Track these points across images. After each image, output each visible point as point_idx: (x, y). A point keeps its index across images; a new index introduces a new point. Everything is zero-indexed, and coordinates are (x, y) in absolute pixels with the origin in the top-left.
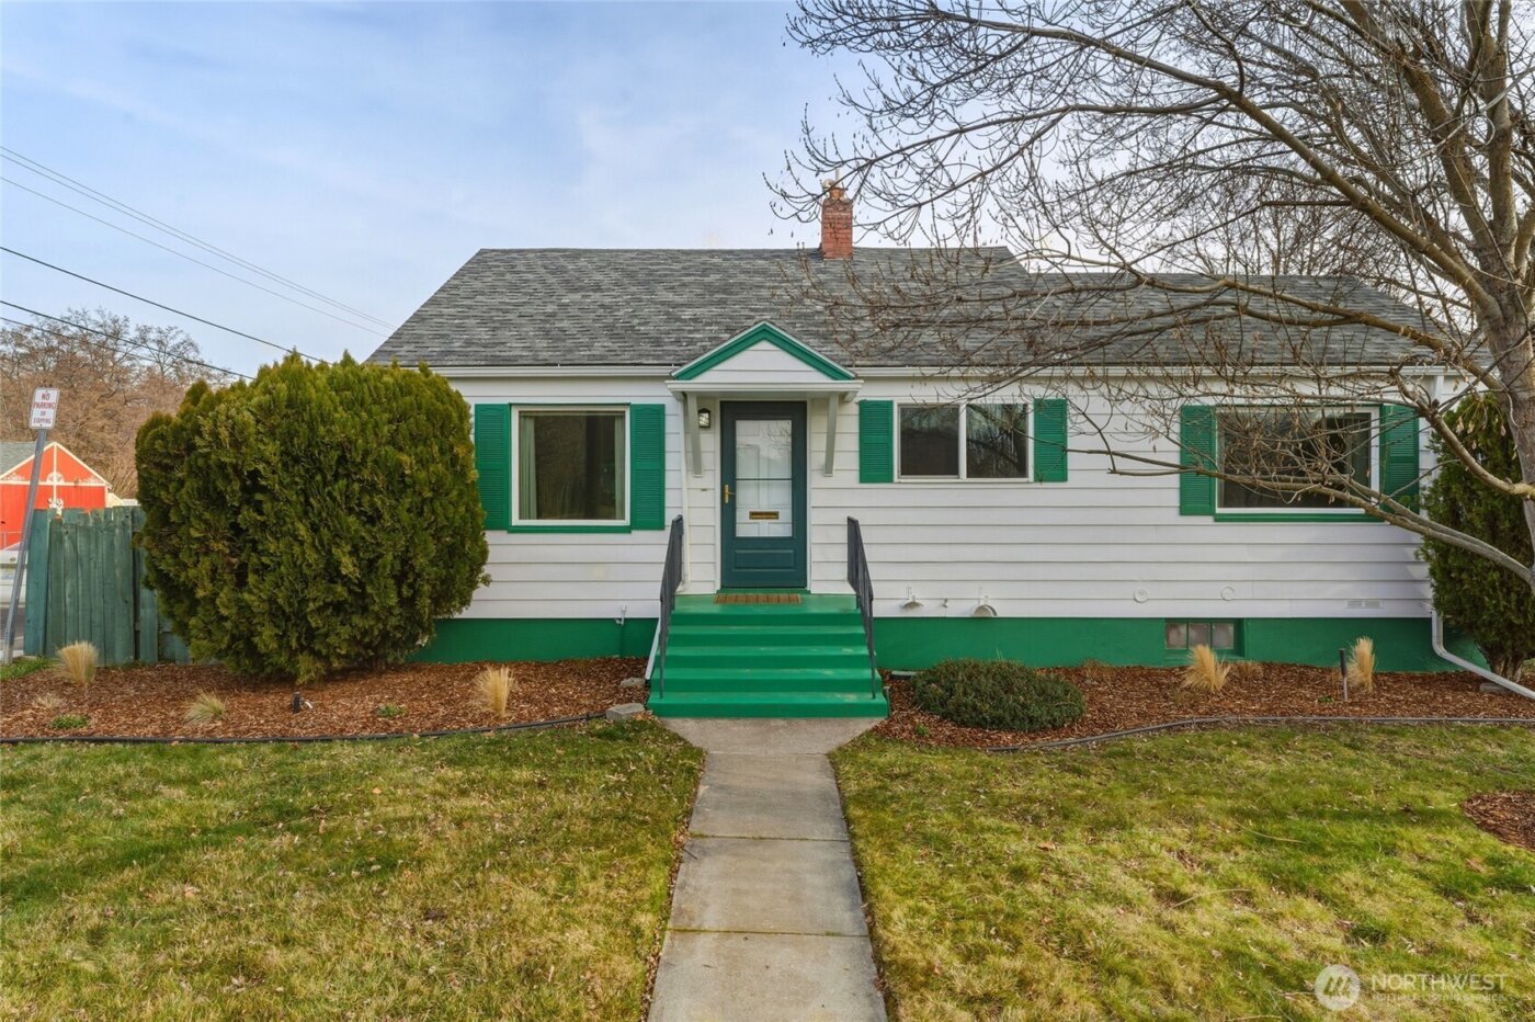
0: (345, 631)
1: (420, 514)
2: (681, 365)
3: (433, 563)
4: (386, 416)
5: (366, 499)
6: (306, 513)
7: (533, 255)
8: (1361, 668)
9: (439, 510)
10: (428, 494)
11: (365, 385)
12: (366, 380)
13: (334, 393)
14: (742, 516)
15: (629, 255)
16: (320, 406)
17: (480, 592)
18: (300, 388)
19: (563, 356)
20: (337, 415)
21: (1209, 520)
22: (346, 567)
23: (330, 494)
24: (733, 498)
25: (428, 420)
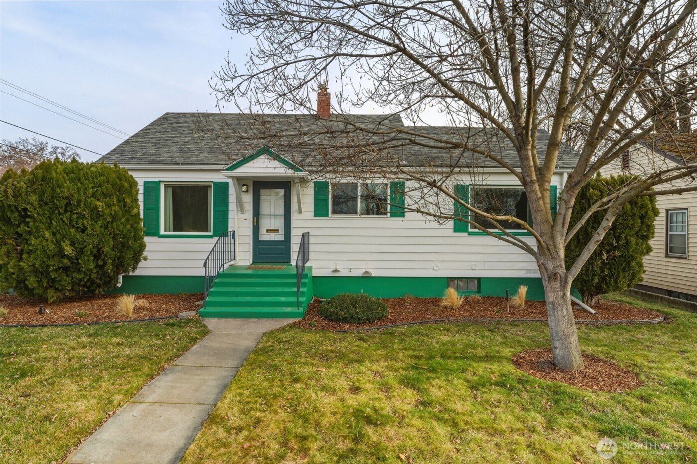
0: (69, 279)
1: (106, 228)
2: (227, 164)
3: (113, 249)
4: (91, 185)
5: (80, 222)
6: (50, 227)
7: (189, 116)
8: (520, 298)
9: (115, 227)
10: (109, 219)
11: (81, 171)
12: (82, 169)
13: (65, 175)
14: (263, 231)
15: (232, 116)
16: (57, 181)
17: (142, 263)
18: (48, 172)
19: (185, 160)
20: (66, 184)
21: (466, 234)
22: (67, 251)
23: (61, 219)
24: (258, 223)
25: (112, 187)
